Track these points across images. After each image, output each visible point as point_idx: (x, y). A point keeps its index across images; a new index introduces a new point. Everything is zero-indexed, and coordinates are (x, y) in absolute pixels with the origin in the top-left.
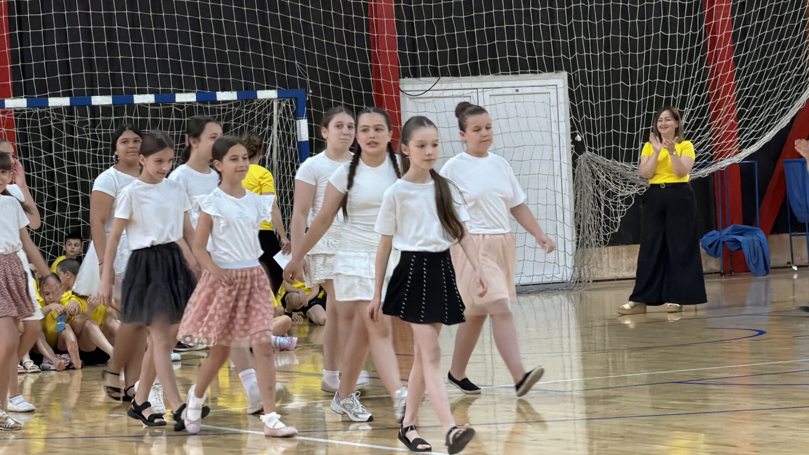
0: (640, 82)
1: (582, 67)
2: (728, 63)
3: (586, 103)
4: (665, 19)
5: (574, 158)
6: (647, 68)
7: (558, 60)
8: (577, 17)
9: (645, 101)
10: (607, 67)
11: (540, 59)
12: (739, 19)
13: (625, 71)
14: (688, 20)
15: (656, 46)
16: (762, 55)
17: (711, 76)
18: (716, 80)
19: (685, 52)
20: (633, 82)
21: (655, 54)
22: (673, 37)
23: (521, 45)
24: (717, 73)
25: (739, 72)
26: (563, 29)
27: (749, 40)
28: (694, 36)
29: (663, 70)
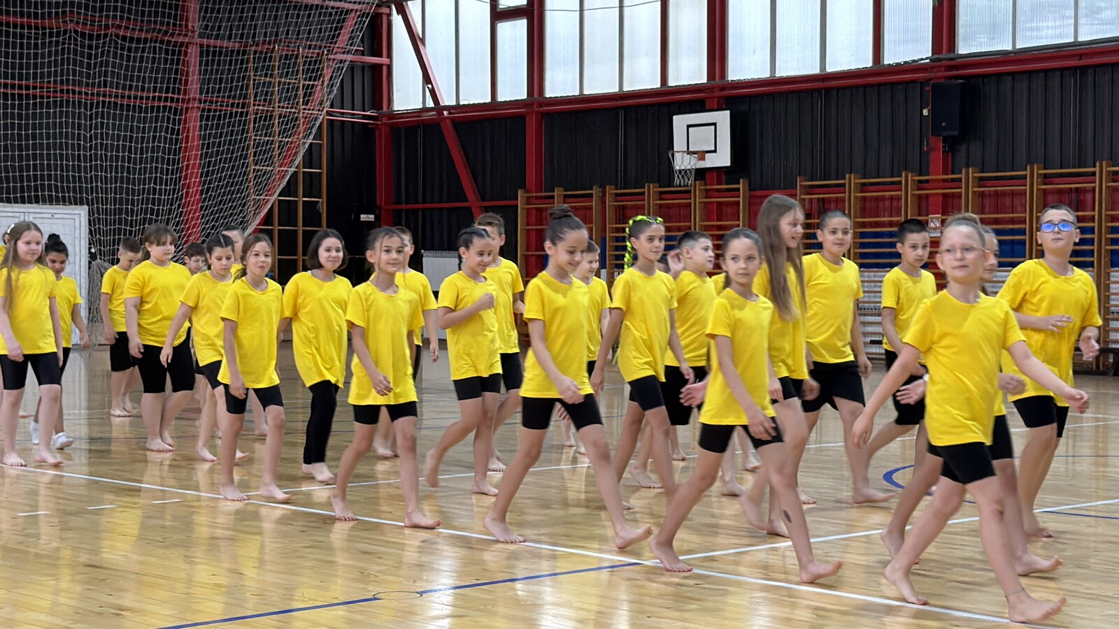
0: (137, 216)
1: (98, 203)
2: (196, 210)
3: (99, 228)
4: (156, 177)
5: (90, 263)
6: (142, 208)
7: (81, 198)
8: (96, 170)
9: (139, 229)
10: (115, 205)
11: (69, 197)
12: (205, 181)
13: (127, 209)
14: (171, 179)
15: (148, 194)
16: (220, 204)
17: (185, 216)
18: (188, 219)
19: (168, 199)
20: (132, 216)
21: (148, 199)
22: (160, 189)
23: (56, 186)
24: (189, 214)
25: (203, 215)
26: (86, 178)
27: (211, 195)
28: (174, 190)
29: (152, 210)
